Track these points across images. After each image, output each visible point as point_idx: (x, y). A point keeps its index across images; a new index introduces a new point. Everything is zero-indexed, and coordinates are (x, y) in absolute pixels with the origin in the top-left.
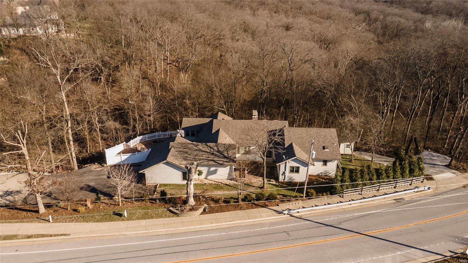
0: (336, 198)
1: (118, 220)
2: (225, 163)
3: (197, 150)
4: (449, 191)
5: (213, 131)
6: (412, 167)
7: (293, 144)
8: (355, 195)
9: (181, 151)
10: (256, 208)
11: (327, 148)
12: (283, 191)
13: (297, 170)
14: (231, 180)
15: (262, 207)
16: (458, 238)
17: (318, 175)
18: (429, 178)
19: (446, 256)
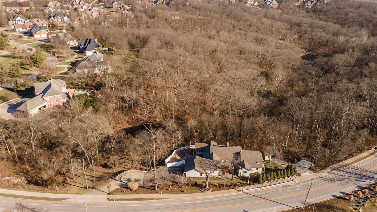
0: (260, 185)
1: (183, 194)
2: (217, 170)
3: (205, 163)
4: (305, 181)
5: (210, 153)
6: (292, 171)
7: (244, 160)
8: (268, 184)
9: (199, 164)
10: (230, 189)
11: (258, 163)
12: (240, 181)
13: (246, 172)
14: (219, 176)
15: (233, 189)
16: (301, 201)
17: (254, 173)
18: (299, 175)
19: (294, 208)
